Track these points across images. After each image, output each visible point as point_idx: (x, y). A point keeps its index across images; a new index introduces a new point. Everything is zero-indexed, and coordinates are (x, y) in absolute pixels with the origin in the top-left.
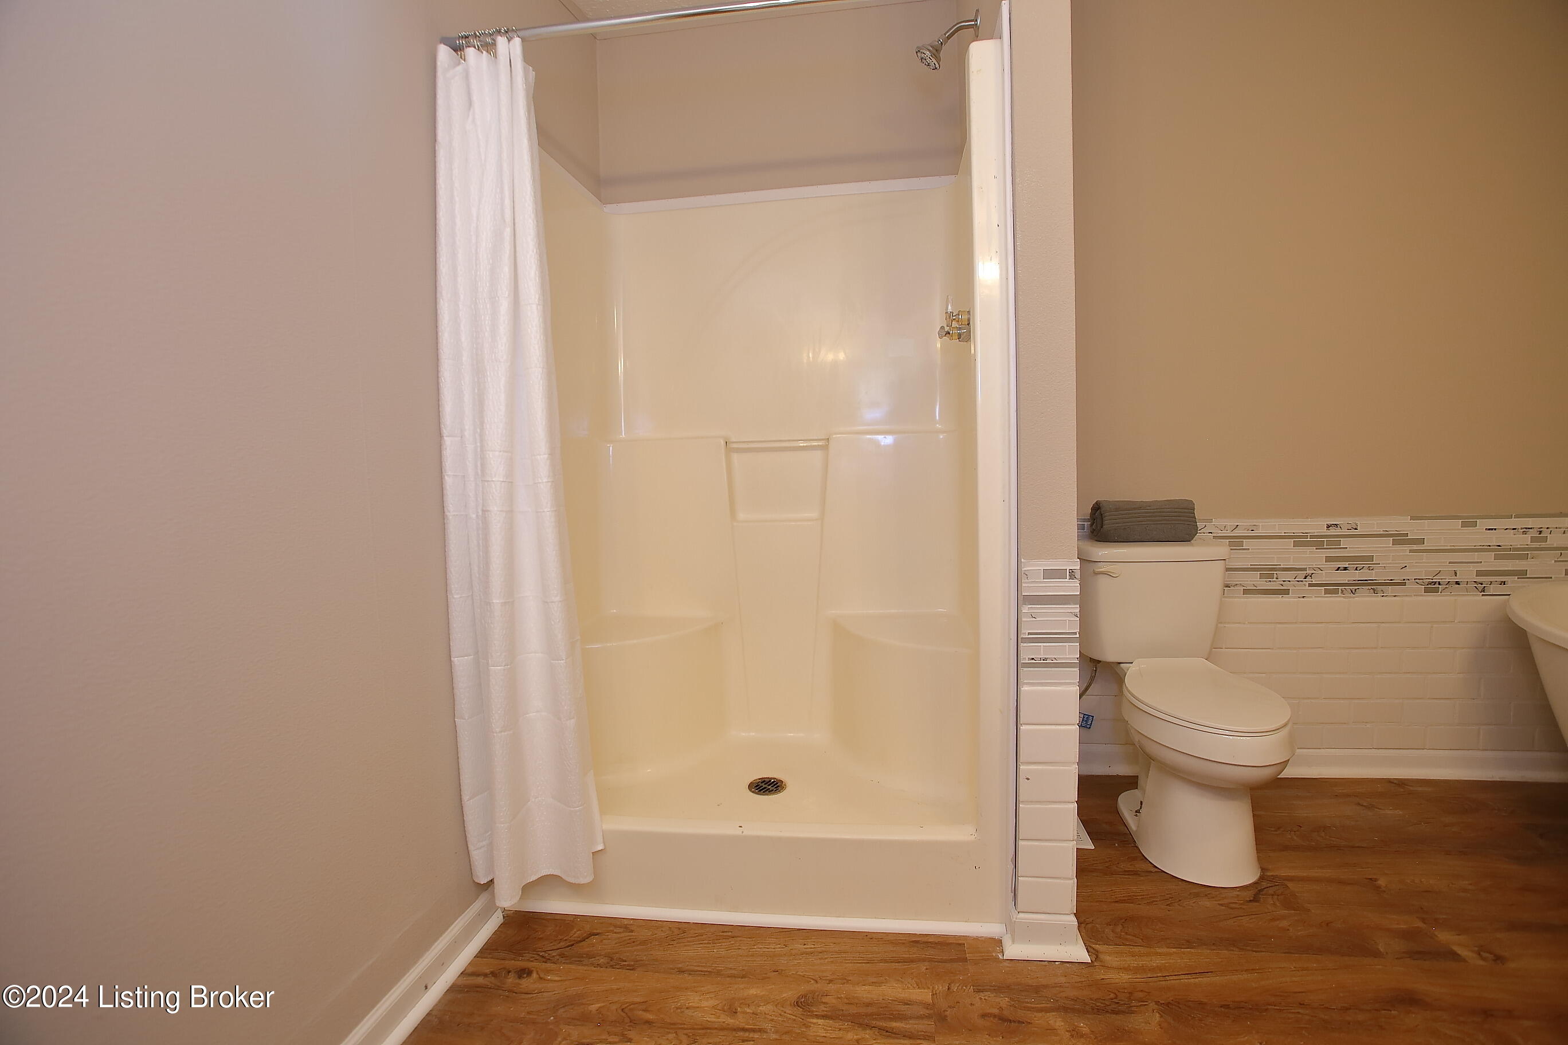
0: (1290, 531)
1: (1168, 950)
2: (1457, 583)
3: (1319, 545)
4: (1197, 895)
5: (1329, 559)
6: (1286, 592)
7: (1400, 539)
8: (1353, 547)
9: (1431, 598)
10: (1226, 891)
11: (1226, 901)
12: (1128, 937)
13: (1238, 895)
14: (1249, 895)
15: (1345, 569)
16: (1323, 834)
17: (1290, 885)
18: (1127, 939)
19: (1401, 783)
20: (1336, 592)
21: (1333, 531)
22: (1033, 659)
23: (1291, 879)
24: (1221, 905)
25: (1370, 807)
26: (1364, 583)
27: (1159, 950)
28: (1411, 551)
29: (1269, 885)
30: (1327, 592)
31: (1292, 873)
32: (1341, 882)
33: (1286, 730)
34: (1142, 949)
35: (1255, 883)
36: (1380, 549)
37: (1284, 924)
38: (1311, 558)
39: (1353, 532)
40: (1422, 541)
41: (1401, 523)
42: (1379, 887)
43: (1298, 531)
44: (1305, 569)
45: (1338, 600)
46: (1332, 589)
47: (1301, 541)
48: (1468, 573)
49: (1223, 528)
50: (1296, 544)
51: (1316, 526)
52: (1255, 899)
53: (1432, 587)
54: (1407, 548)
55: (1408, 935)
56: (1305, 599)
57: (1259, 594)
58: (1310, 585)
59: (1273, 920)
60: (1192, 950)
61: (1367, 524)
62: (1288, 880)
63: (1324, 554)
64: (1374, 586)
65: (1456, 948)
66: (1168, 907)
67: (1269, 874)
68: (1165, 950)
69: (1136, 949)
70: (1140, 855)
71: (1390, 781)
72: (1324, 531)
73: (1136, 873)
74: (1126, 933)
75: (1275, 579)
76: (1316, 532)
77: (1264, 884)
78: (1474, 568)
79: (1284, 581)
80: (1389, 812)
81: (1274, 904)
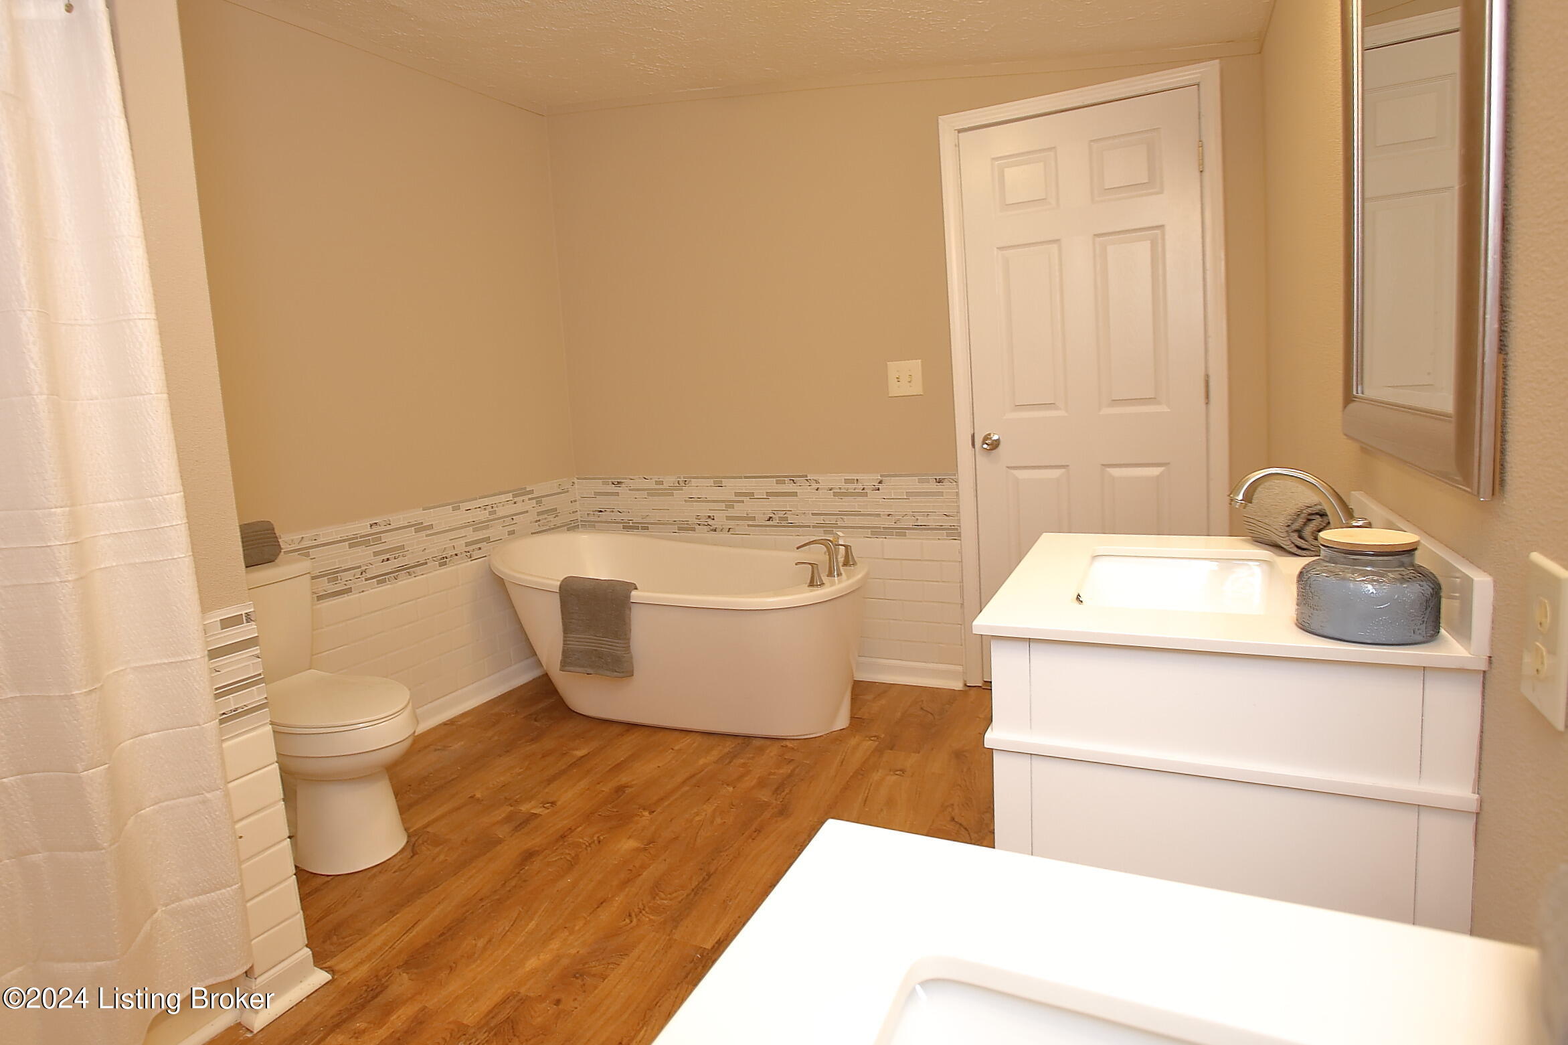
0: (344, 536)
1: (381, 927)
2: (456, 555)
3: (367, 544)
4: (374, 876)
5: (376, 554)
6: (349, 590)
7: (419, 527)
8: (391, 540)
9: (444, 570)
10: (391, 860)
11: (396, 868)
12: (346, 939)
13: (401, 858)
14: (408, 853)
15: (388, 559)
16: (427, 783)
17: (429, 829)
18: (346, 942)
19: (451, 722)
20: (384, 581)
21: (376, 529)
22: (224, 714)
23: (428, 825)
24: (395, 872)
25: (445, 748)
26: (402, 568)
27: (376, 932)
28: (427, 536)
29: (416, 838)
30: (379, 582)
31: (426, 821)
32: (459, 808)
33: (410, 704)
34: (363, 941)
35: (408, 842)
36: (407, 538)
37: (442, 857)
38: (363, 555)
39: (389, 527)
40: (431, 526)
41: (416, 515)
42: (478, 799)
43: (350, 534)
44: (360, 567)
45: (387, 587)
46: (381, 579)
47: (354, 542)
48: (461, 545)
49: (290, 542)
50: (351, 546)
51: (361, 527)
52: (414, 853)
53: (443, 561)
54: (424, 533)
55: (509, 819)
56: (365, 593)
57: (330, 597)
58: (366, 580)
59: (433, 859)
60: (398, 915)
61: (399, 519)
62: (426, 827)
63: (370, 551)
64: (407, 569)
65: (533, 811)
66: (360, 899)
67: (411, 830)
68: (379, 929)
69: (358, 944)
70: (309, 874)
71: (445, 724)
72: (369, 530)
73: (317, 890)
74: (343, 938)
75: (340, 581)
76: (364, 532)
77: (413, 839)
78: (463, 542)
79: (347, 581)
80: (456, 746)
81: (428, 849)
